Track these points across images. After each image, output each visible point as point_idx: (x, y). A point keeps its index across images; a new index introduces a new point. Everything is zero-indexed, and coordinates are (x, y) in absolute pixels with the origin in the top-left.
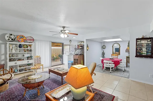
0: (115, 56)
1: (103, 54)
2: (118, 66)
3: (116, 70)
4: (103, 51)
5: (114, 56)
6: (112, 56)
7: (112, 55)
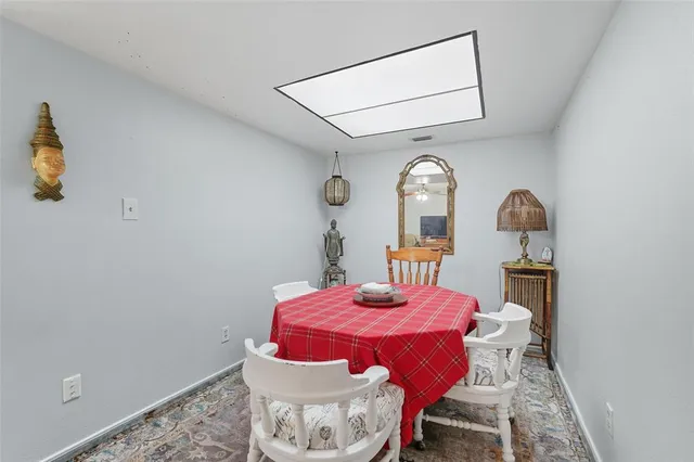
0: (415, 265)
1: (333, 247)
2: (455, 393)
3: (417, 446)
4: (334, 225)
5: (405, 264)
6: (395, 263)
7: (391, 256)
